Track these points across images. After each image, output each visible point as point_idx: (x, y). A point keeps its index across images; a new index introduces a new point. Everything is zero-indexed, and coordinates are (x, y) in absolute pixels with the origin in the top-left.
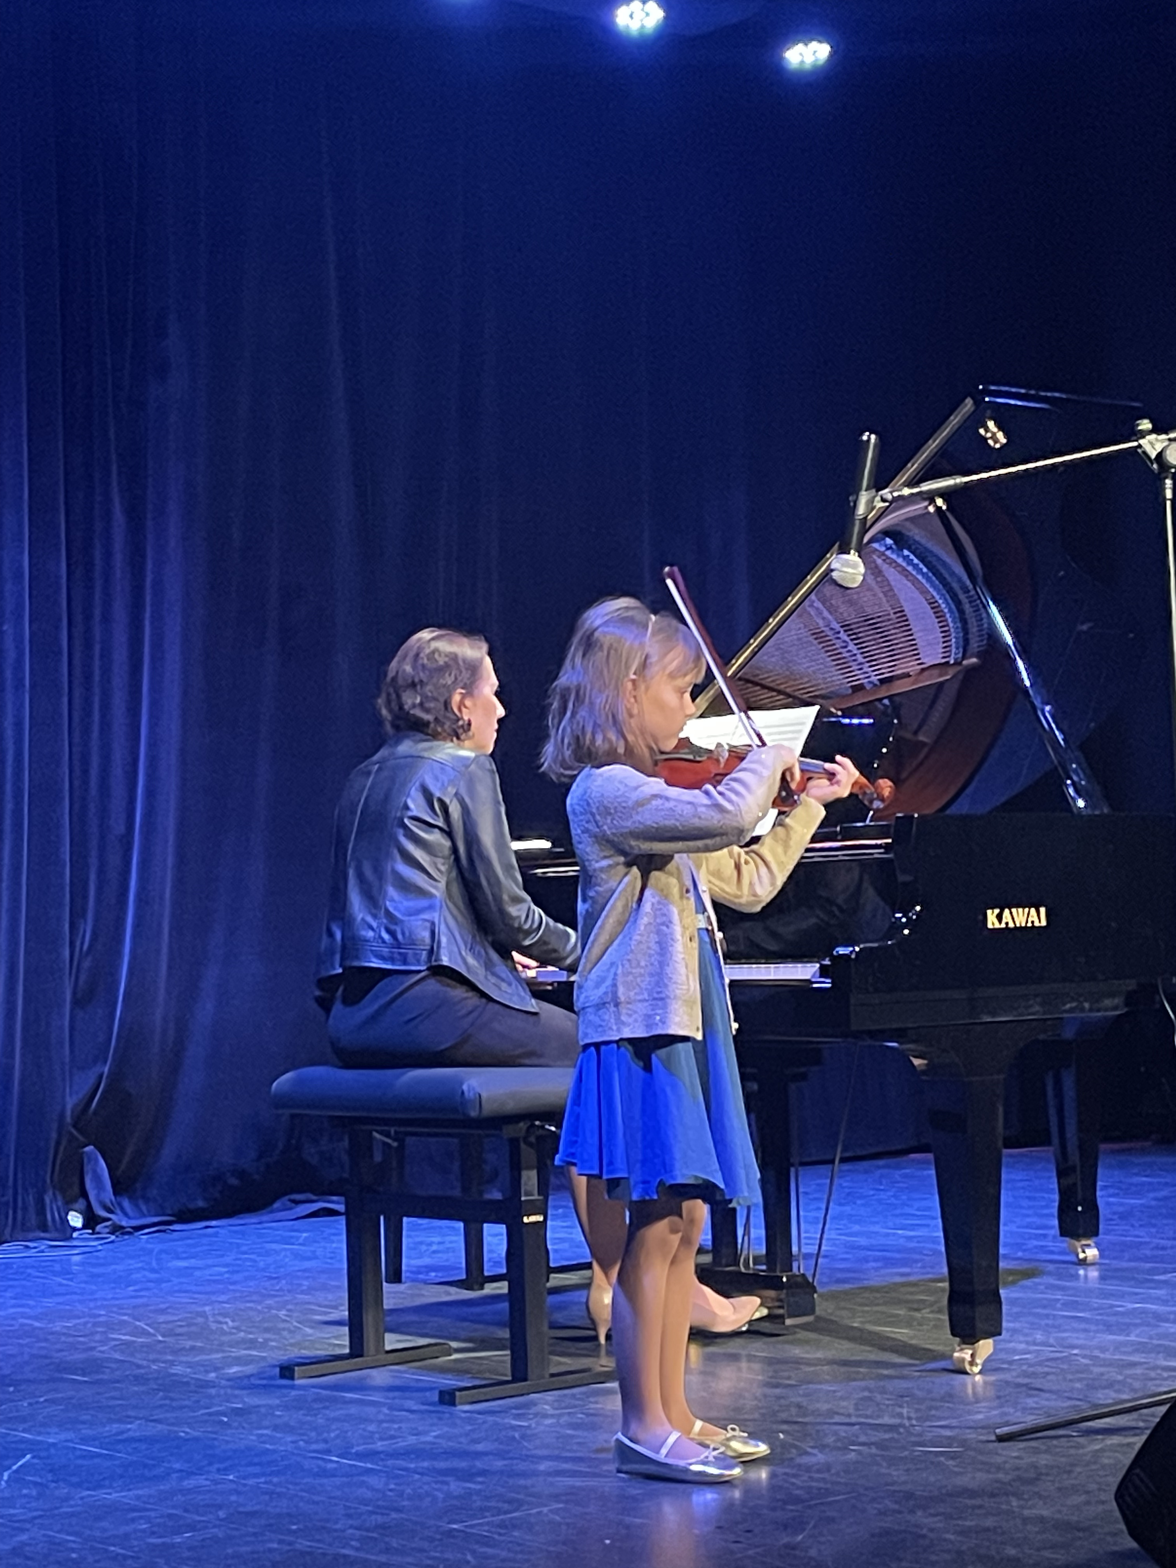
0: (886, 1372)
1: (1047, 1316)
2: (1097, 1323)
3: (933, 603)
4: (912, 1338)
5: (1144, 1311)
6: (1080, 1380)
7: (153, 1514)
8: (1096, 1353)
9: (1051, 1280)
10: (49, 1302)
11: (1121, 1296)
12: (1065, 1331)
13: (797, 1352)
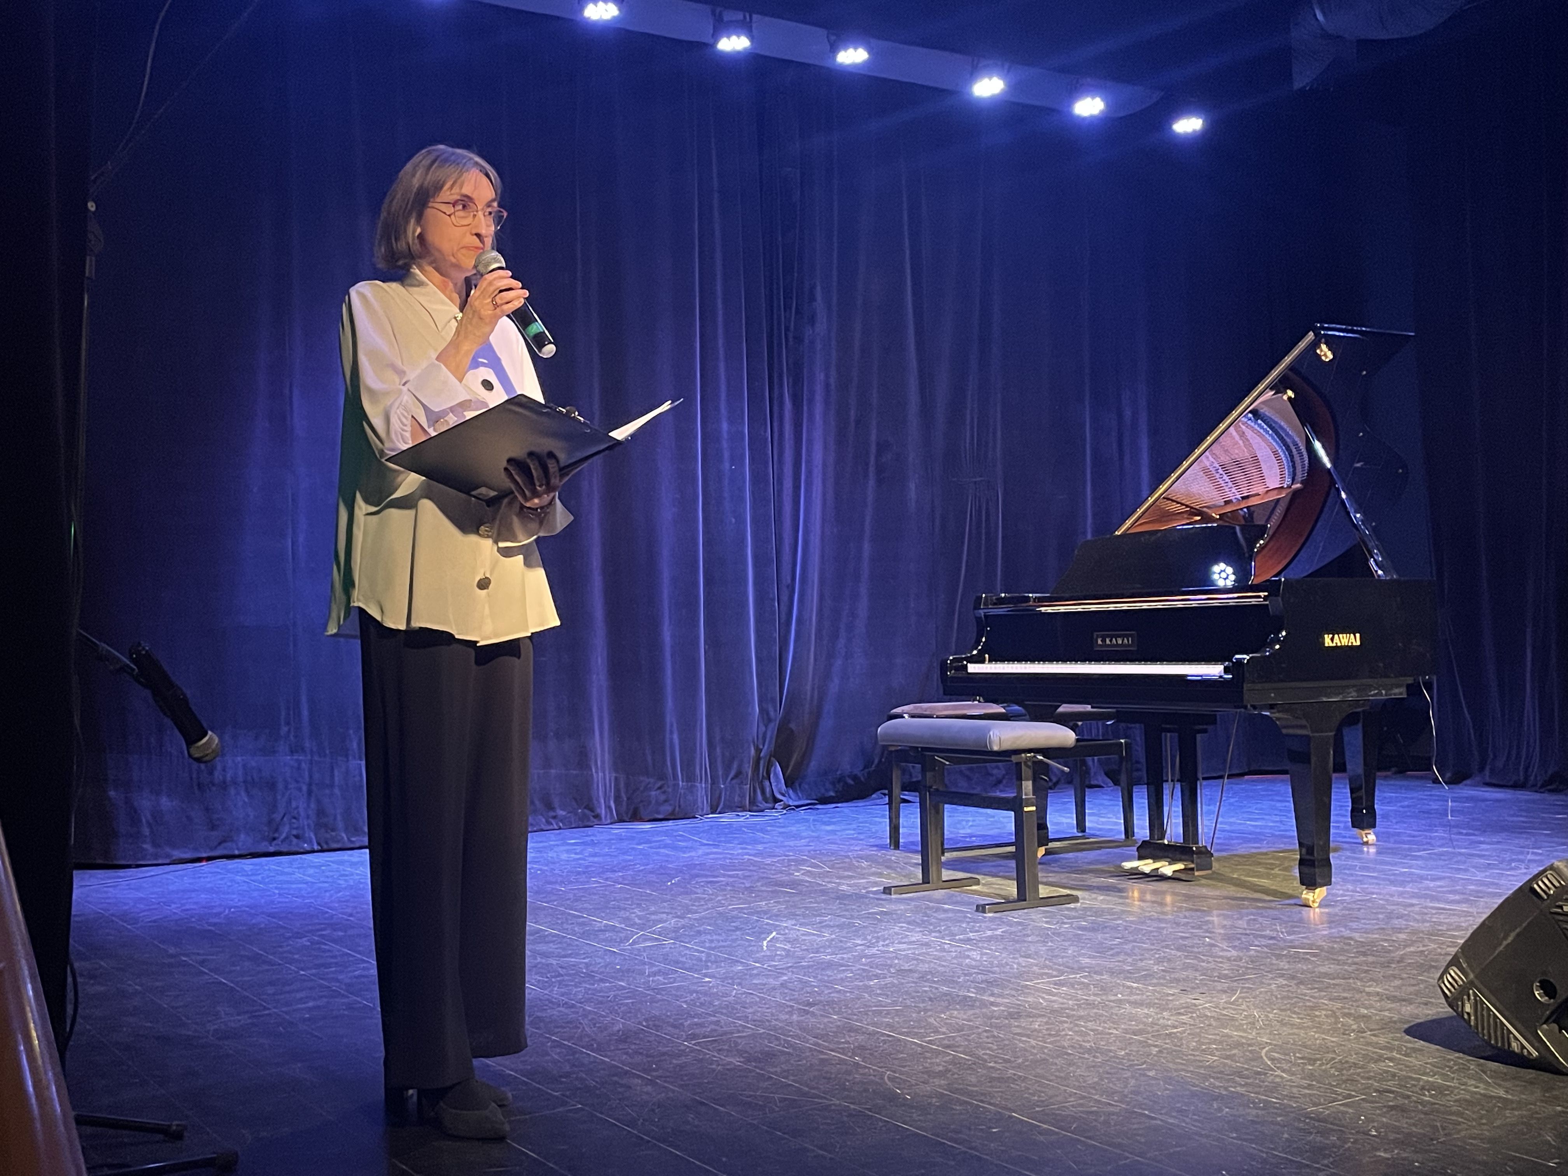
0: (1260, 905)
1: (1352, 875)
2: (1384, 880)
3: (1275, 453)
4: (1272, 885)
5: (1411, 874)
6: (1382, 913)
7: (854, 968)
8: (1387, 897)
9: (1348, 854)
10: (760, 847)
11: (1395, 864)
12: (1365, 884)
13: (1204, 891)
